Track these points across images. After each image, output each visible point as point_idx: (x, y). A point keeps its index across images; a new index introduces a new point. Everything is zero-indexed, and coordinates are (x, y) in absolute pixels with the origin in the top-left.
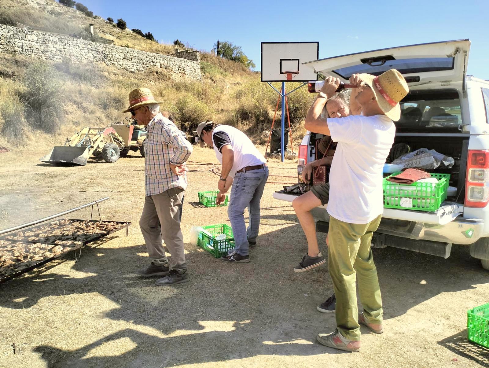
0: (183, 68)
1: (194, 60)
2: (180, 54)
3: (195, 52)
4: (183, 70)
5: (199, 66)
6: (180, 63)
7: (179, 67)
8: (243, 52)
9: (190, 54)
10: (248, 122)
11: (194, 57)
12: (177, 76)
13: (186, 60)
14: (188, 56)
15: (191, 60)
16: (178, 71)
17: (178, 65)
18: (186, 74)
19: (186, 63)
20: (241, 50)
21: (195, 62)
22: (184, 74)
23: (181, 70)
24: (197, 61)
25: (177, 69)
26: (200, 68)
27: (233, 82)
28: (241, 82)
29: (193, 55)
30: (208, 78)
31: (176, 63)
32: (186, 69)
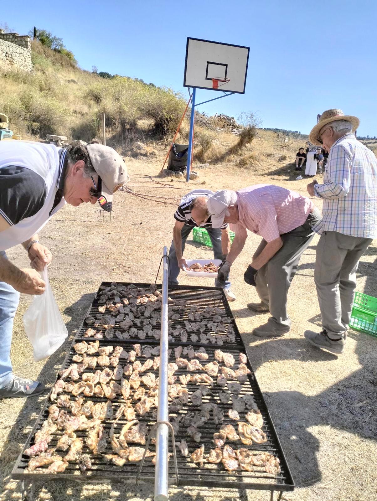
0: (11, 55)
1: (23, 46)
2: (5, 37)
3: (25, 36)
4: (11, 57)
5: (29, 54)
6: (7, 47)
7: (7, 53)
8: (64, 44)
9: (19, 39)
10: (110, 129)
11: (24, 43)
12: (4, 63)
13: (13, 45)
14: (16, 40)
15: (20, 45)
16: (5, 58)
17: (5, 50)
18: (15, 62)
19: (14, 49)
20: (61, 42)
21: (25, 49)
22: (12, 62)
23: (8, 56)
24: (27, 48)
25: (4, 54)
26: (30, 57)
27: (67, 79)
28: (76, 80)
29: (23, 40)
30: (40, 71)
31: (3, 47)
32: (14, 56)
